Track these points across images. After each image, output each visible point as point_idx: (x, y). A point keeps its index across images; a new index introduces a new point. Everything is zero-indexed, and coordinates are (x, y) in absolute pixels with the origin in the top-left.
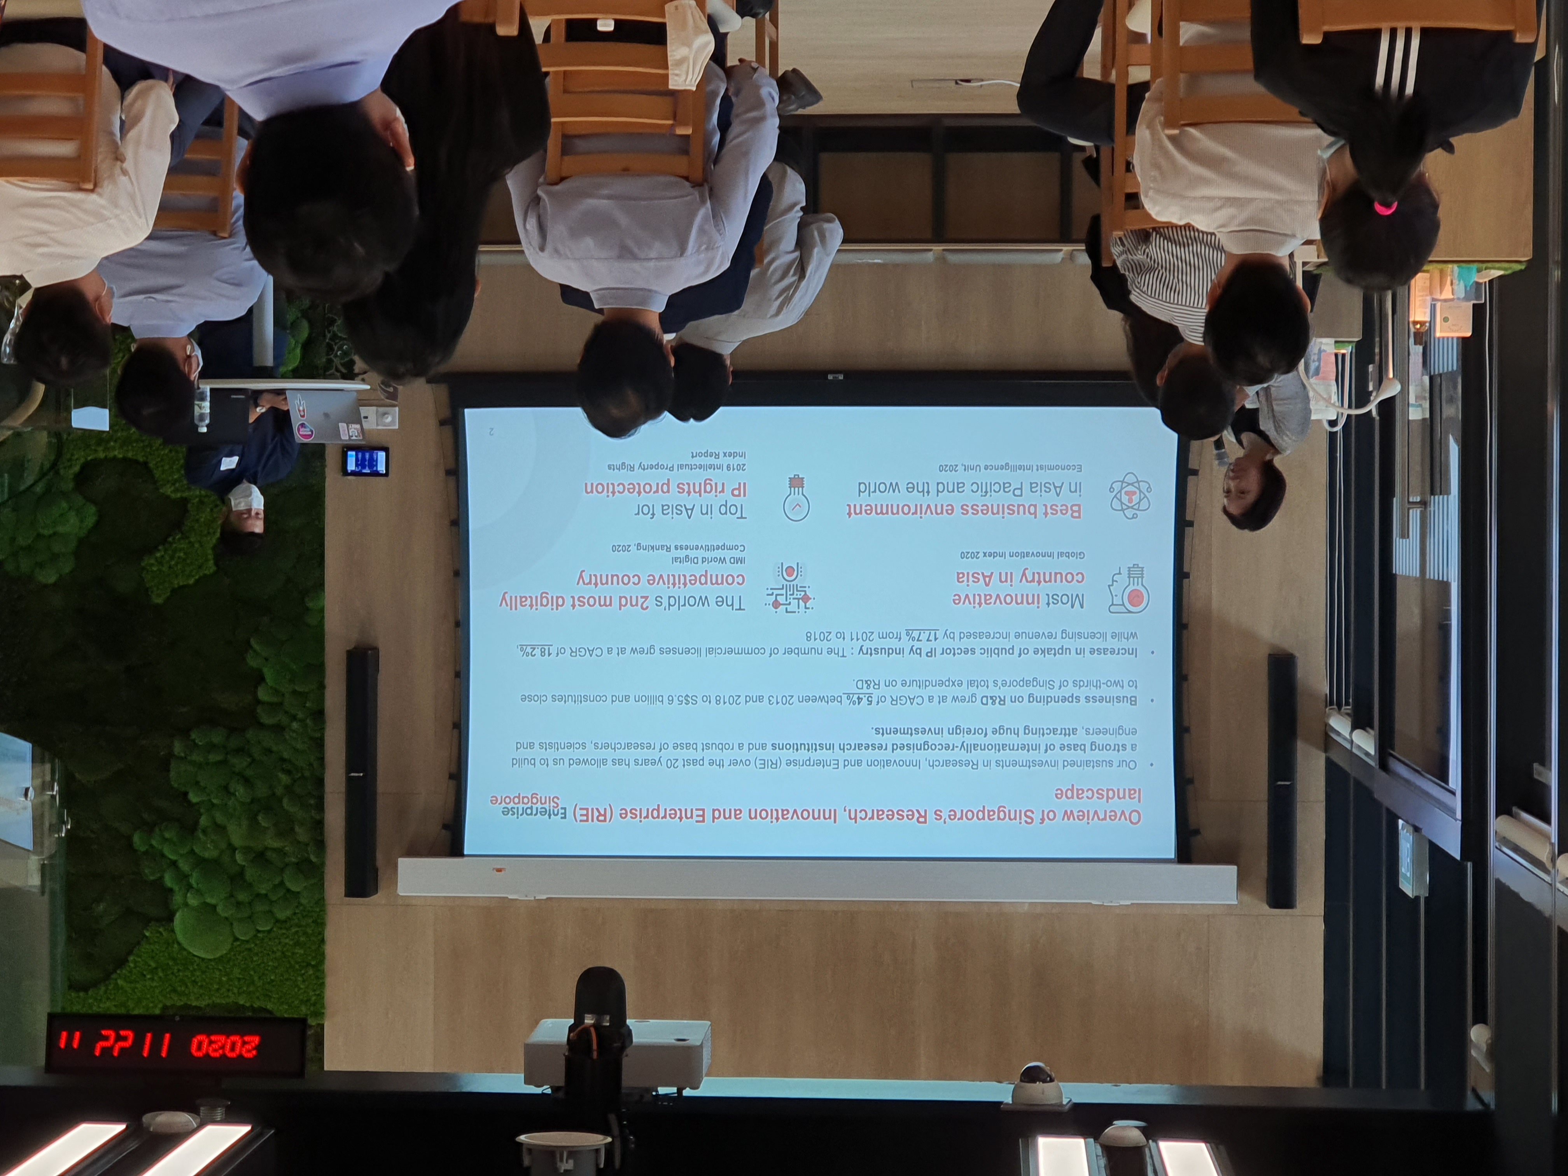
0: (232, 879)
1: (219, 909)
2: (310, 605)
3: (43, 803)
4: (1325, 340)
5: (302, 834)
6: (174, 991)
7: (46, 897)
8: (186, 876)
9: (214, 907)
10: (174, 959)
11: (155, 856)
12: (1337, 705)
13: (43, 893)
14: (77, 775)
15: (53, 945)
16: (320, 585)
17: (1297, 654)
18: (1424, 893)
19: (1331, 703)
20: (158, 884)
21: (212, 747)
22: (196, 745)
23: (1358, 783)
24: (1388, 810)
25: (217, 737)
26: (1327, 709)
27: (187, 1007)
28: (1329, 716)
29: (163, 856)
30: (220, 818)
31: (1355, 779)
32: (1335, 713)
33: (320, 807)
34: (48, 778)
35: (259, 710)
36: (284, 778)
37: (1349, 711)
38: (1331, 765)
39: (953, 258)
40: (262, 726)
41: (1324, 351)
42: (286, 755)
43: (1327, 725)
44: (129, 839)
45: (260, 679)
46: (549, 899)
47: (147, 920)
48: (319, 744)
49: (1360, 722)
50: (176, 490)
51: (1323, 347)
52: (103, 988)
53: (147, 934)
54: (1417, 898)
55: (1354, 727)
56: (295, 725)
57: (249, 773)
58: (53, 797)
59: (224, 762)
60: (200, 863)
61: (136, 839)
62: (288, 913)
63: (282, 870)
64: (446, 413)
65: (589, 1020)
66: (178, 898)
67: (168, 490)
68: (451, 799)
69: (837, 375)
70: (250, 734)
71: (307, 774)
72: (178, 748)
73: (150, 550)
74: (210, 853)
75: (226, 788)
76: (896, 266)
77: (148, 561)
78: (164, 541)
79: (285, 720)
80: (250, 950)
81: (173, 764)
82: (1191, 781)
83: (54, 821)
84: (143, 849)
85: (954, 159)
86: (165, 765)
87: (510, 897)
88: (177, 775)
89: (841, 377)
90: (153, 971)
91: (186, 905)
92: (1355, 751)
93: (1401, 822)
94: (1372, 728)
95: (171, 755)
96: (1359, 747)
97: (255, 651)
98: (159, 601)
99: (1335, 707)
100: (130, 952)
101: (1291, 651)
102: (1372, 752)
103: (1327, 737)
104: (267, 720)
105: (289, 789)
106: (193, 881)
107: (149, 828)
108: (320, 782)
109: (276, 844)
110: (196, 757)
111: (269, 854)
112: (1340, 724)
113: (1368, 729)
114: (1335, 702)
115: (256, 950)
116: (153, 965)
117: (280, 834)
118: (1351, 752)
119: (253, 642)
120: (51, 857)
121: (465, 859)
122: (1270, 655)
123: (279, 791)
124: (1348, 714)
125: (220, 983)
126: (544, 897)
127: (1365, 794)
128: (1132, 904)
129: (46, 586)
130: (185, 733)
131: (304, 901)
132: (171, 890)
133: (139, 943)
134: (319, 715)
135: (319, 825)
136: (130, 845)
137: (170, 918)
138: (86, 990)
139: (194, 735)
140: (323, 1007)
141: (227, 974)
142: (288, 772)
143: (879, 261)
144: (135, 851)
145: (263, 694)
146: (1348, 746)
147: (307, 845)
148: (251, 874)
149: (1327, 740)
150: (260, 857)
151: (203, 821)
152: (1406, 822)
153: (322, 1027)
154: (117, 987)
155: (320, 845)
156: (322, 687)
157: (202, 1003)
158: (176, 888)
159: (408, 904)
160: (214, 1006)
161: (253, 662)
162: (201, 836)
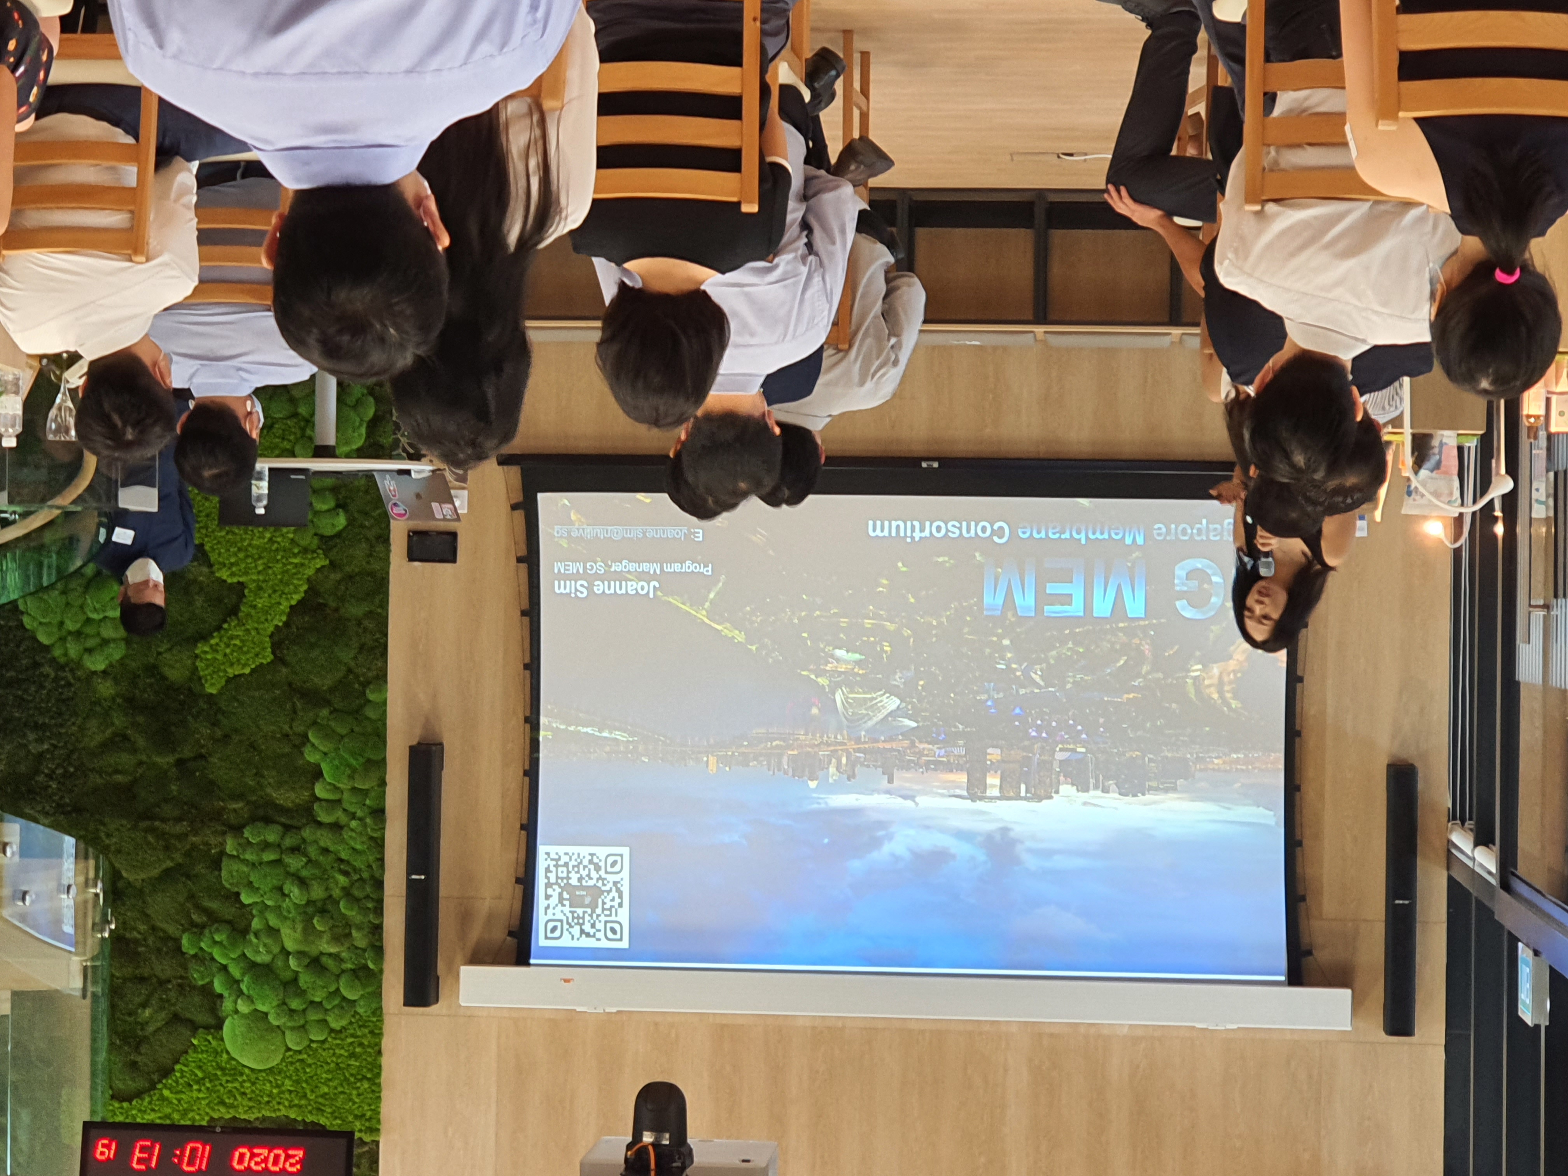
0: (286, 984)
1: (271, 1018)
2: (371, 696)
3: (86, 902)
4: (1446, 433)
5: (360, 939)
6: (222, 1103)
7: (88, 1001)
8: (238, 982)
9: (266, 1014)
10: (223, 1069)
11: (204, 958)
12: (1460, 820)
13: (84, 996)
14: (124, 874)
15: (94, 1051)
16: (382, 677)
17: (1416, 764)
18: (1544, 1022)
19: (1454, 818)
20: (207, 991)
21: (266, 846)
22: (249, 843)
23: (1478, 901)
24: (1510, 933)
25: (272, 835)
26: (1450, 824)
27: (234, 1118)
28: (1451, 831)
29: (213, 959)
30: (273, 921)
31: (1476, 899)
32: (1458, 828)
33: (379, 910)
34: (92, 874)
35: (316, 806)
36: (342, 880)
37: (1472, 827)
38: (1452, 884)
39: (1054, 340)
40: (320, 824)
41: (1446, 444)
42: (343, 855)
43: (1449, 842)
44: (177, 941)
45: (318, 774)
46: (619, 1012)
47: (194, 1027)
48: (379, 844)
49: (1483, 839)
50: (233, 575)
51: (1444, 440)
52: (147, 1099)
53: (195, 1042)
54: (1537, 1027)
55: (1477, 844)
56: (354, 824)
57: (304, 873)
58: (97, 895)
59: (278, 862)
60: (252, 966)
61: (185, 941)
62: (344, 1023)
63: (338, 976)
64: (518, 497)
65: (648, 1138)
66: (227, 1005)
67: (224, 574)
68: (518, 906)
69: (930, 463)
70: (307, 833)
71: (365, 875)
72: (230, 846)
73: (204, 637)
74: (263, 958)
75: (280, 889)
76: (995, 349)
77: (201, 648)
78: (219, 628)
79: (343, 819)
80: (302, 1061)
81: (225, 862)
82: (1303, 899)
83: (98, 919)
84: (192, 952)
85: (1058, 236)
86: (216, 864)
87: (578, 1010)
88: (229, 874)
89: (936, 465)
90: (199, 1081)
91: (236, 1012)
92: (1478, 870)
93: (1520, 945)
94: (1494, 844)
95: (222, 853)
96: (1481, 865)
97: (313, 745)
98: (213, 691)
99: (1458, 822)
100: (177, 1062)
101: (1411, 762)
102: (1494, 870)
103: (1449, 851)
104: (324, 817)
105: (347, 892)
106: (243, 987)
107: (198, 929)
108: (379, 884)
109: (333, 950)
110: (249, 856)
111: (326, 961)
112: (1462, 840)
113: (1491, 845)
114: (1458, 816)
115: (310, 1061)
116: (200, 1074)
117: (336, 939)
118: (1473, 871)
119: (310, 735)
120: (93, 959)
121: (532, 968)
122: (1389, 766)
123: (337, 893)
124: (1471, 830)
125: (270, 1095)
126: (614, 1010)
127: (1486, 913)
128: (1239, 1028)
129: (95, 673)
130: (237, 829)
131: (361, 1011)
132: (221, 996)
133: (186, 1052)
134: (379, 813)
135: (377, 930)
136: (179, 948)
137: (219, 1026)
138: (130, 1101)
139: (247, 833)
140: (379, 1121)
141: (278, 1086)
142: (346, 874)
143: (978, 343)
144: (183, 954)
145: (320, 791)
146: (1470, 863)
147: (364, 950)
148: (305, 980)
149: (1450, 857)
150: (315, 963)
151: (256, 924)
152: (1527, 945)
153: (377, 1143)
154: (163, 1098)
155: (378, 950)
156: (383, 783)
157: (251, 1117)
158: (226, 994)
159: (470, 1015)
160: (264, 1119)
161: (311, 757)
162: (255, 940)
